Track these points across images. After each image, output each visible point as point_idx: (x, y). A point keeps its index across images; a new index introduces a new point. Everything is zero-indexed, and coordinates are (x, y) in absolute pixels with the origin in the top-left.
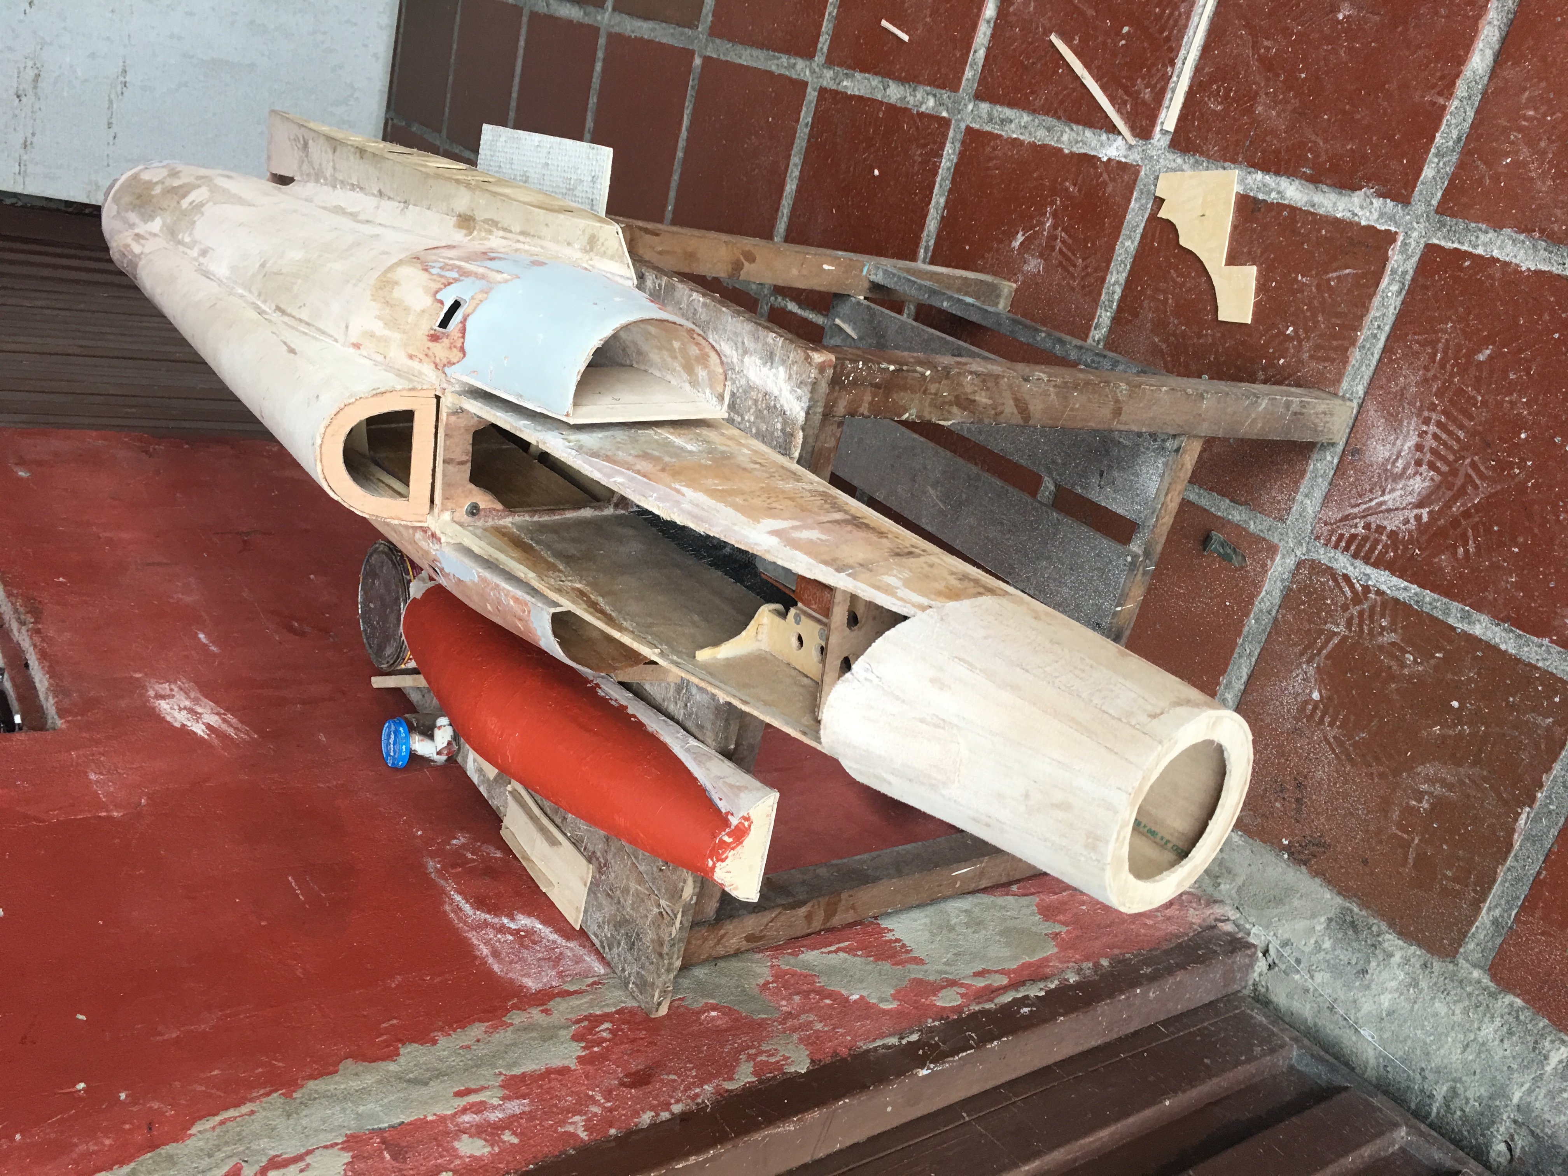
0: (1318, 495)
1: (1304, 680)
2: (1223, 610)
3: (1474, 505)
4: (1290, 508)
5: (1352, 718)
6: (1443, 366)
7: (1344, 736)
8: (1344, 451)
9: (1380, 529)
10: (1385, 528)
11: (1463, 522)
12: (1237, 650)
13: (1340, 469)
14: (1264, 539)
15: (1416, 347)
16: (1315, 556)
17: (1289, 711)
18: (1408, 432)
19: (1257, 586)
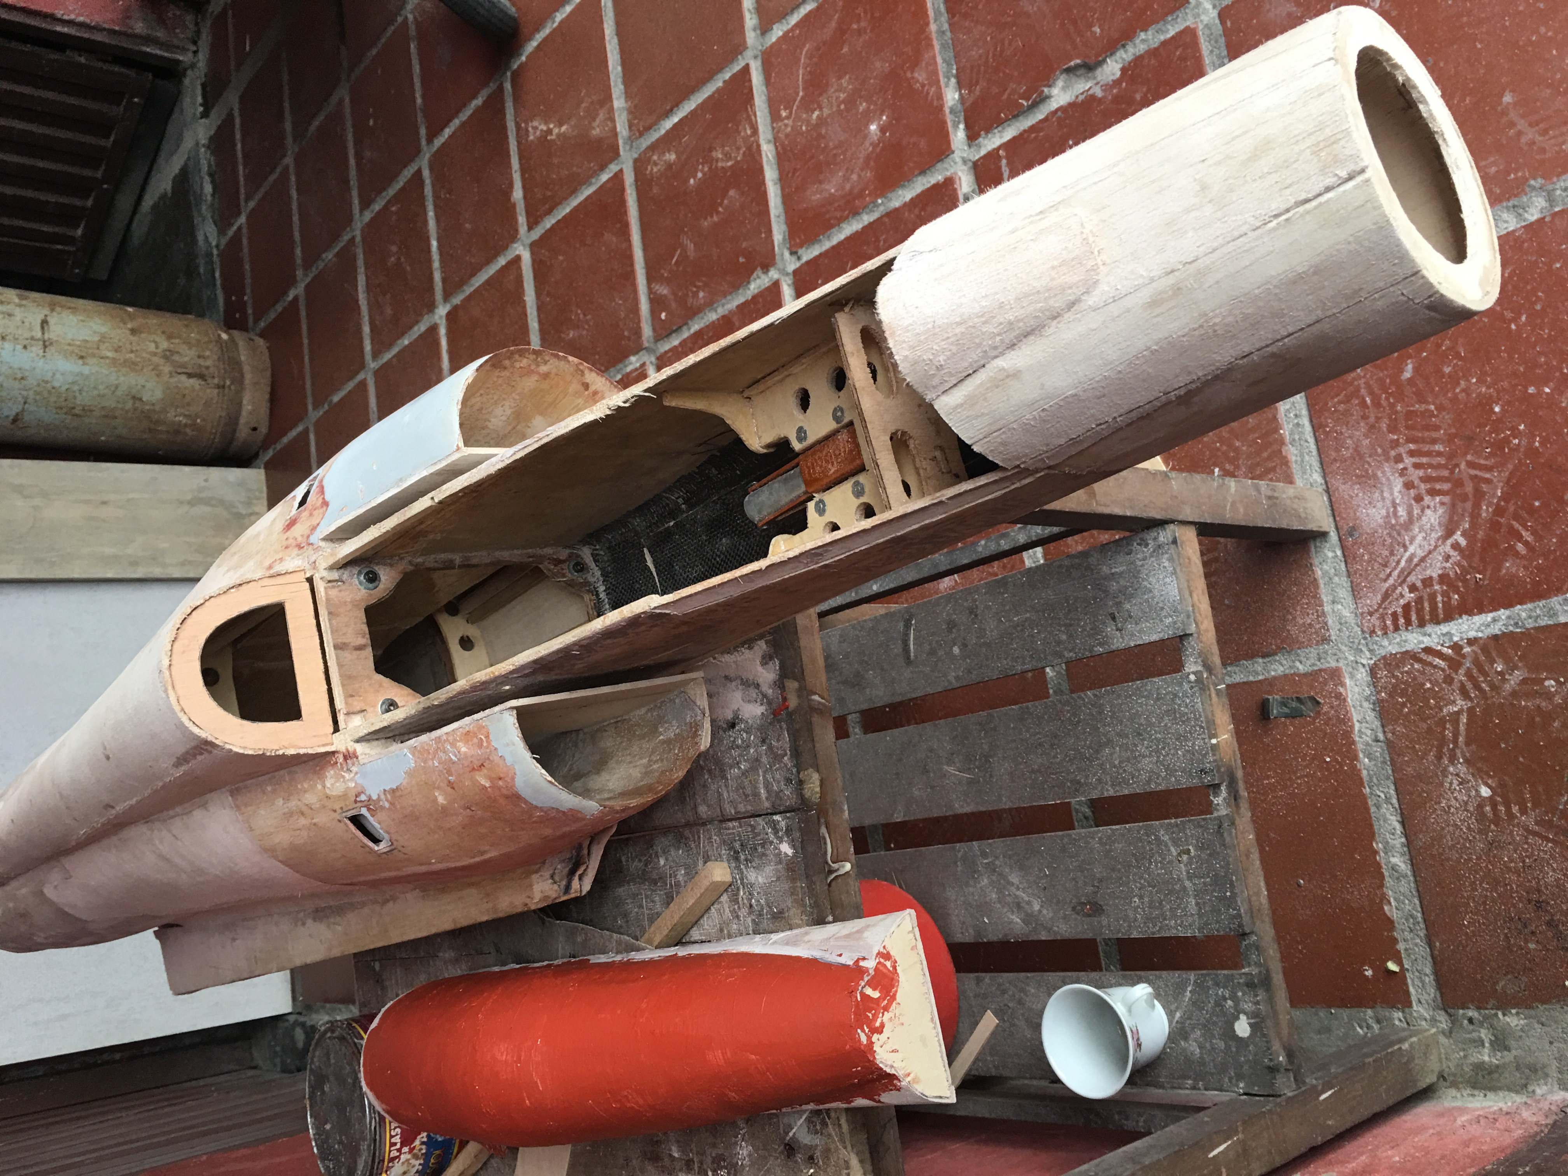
0: (1344, 593)
1: (1461, 783)
2: (1328, 769)
3: (1500, 498)
4: (1326, 623)
5: (1540, 789)
6: (1377, 404)
7: (1546, 813)
8: (1340, 539)
9: (1427, 582)
10: (1431, 578)
11: (1502, 520)
12: (1370, 803)
13: (1348, 556)
14: (1320, 670)
15: (1342, 407)
16: (1383, 652)
17: (1469, 828)
18: (1388, 479)
19: (1344, 721)
